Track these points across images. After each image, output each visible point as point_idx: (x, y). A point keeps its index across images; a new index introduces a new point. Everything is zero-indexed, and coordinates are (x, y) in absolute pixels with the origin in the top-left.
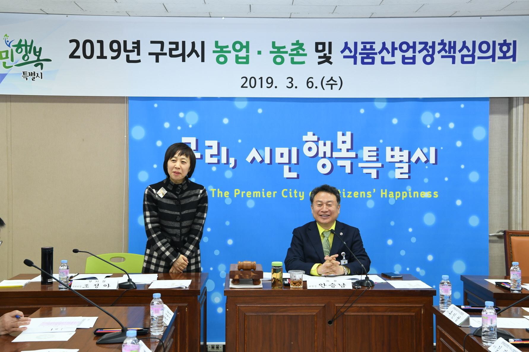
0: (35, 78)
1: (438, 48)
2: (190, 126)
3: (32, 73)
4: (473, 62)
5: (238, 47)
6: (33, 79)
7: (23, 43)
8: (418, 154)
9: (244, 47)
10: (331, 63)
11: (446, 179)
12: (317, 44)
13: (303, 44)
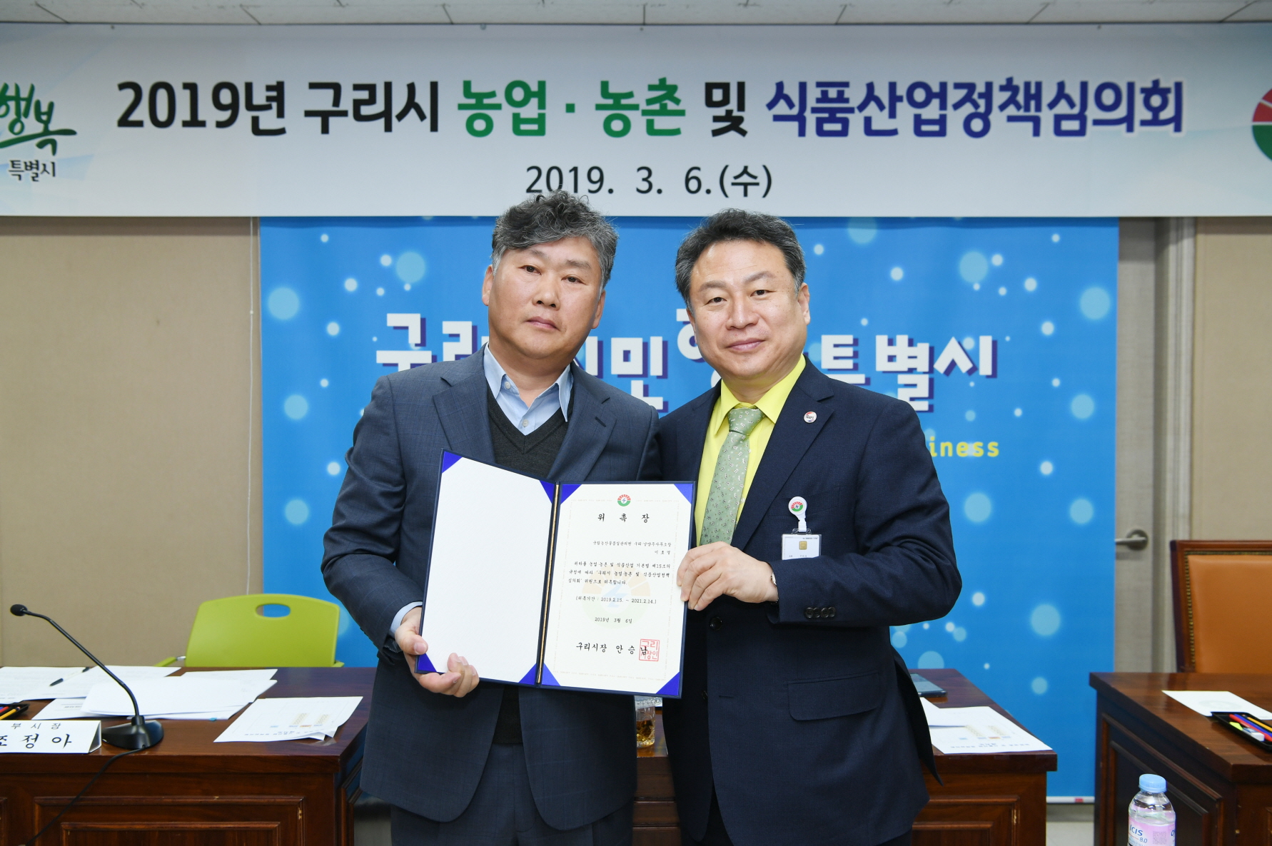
0: (40, 175)
1: (999, 97)
2: (407, 287)
3: (31, 163)
4: (1081, 132)
5: (518, 94)
6: (33, 178)
8: (952, 352)
9: (534, 95)
10: (743, 133)
11: (1018, 412)
12: (710, 87)
13: (674, 88)
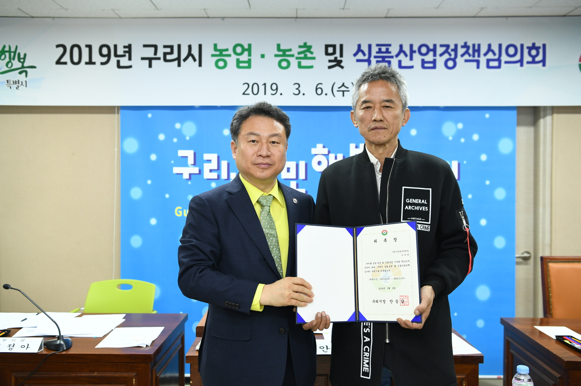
0: (20, 87)
1: (461, 51)
2: (188, 138)
3: (16, 81)
4: (499, 67)
5: (239, 50)
6: (17, 88)
7: (7, 49)
9: (246, 50)
10: (342, 67)
11: (470, 196)
12: (327, 47)
13: (310, 47)
